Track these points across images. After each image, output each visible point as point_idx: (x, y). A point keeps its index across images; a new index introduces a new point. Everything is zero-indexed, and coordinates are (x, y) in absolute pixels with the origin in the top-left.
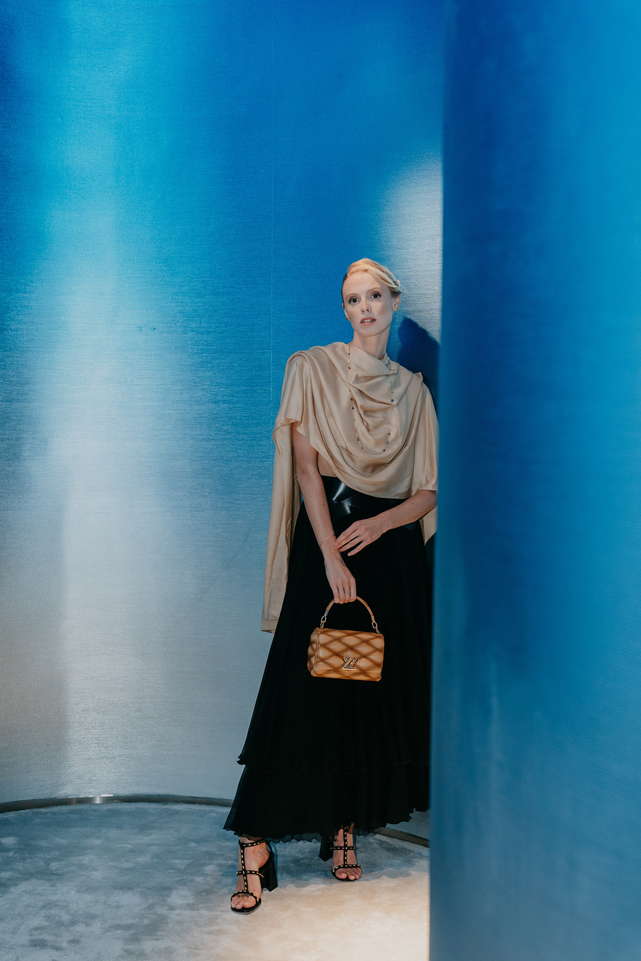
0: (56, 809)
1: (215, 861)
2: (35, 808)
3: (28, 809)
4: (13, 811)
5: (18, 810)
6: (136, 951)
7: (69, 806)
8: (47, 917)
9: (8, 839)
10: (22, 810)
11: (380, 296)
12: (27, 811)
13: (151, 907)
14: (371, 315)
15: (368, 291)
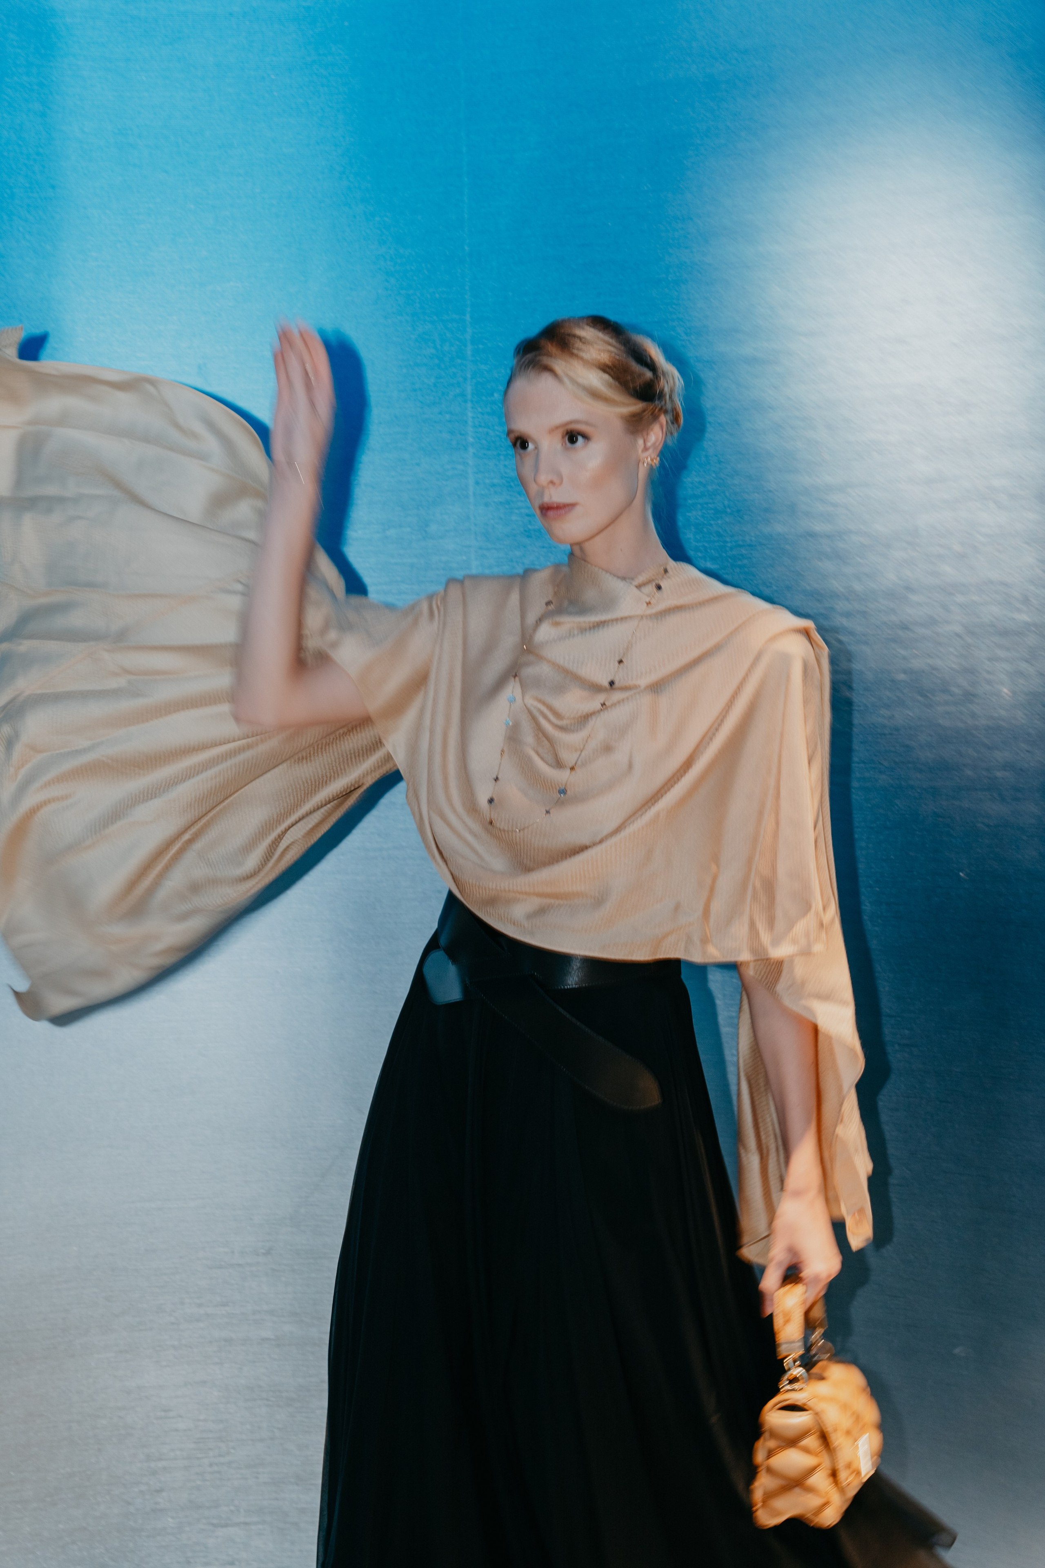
14: (555, 496)
15: (552, 430)
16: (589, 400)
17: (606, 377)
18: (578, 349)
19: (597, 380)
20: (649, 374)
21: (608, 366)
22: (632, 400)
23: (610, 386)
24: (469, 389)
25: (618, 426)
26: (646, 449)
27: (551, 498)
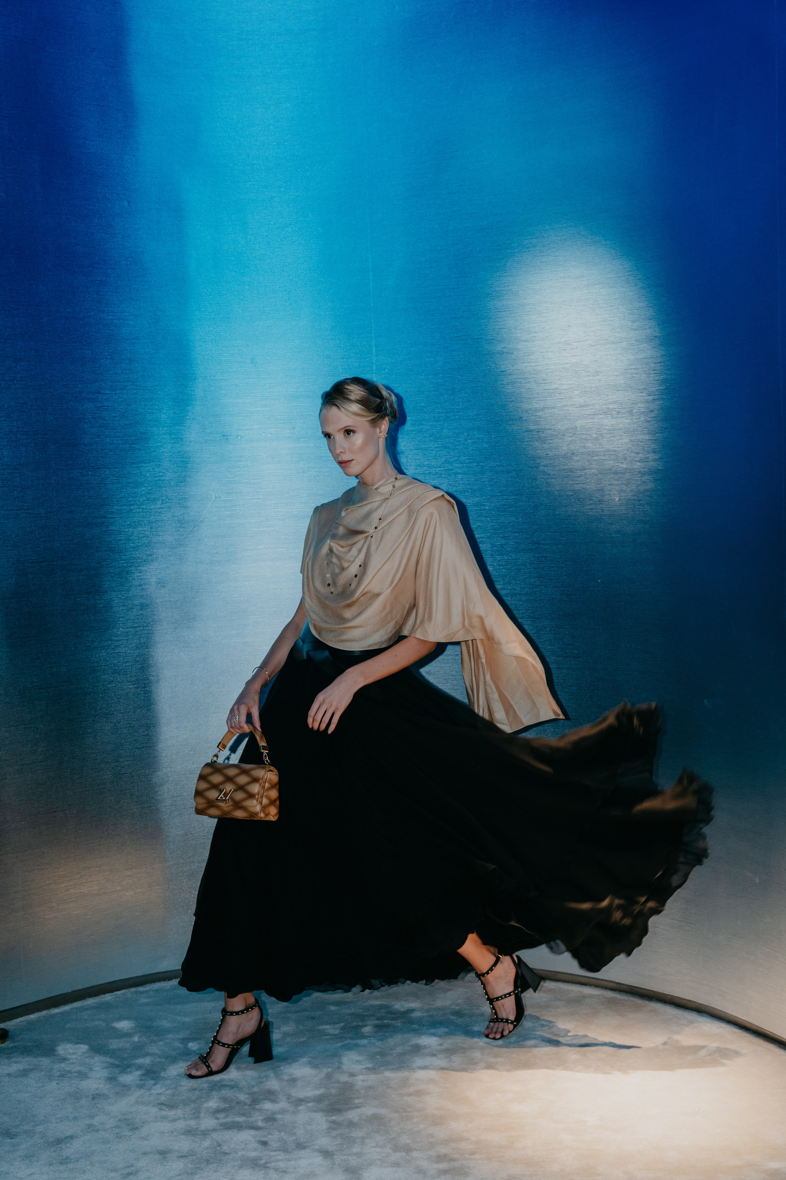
0: (156, 986)
1: (368, 1021)
2: (131, 987)
3: (124, 989)
4: (108, 993)
5: (113, 992)
6: (344, 1121)
7: (169, 982)
8: (225, 1099)
9: (122, 1023)
10: (118, 991)
11: (354, 432)
12: (123, 991)
13: (329, 1076)
14: (345, 457)
15: (339, 431)
16: (353, 417)
17: (360, 406)
18: (347, 395)
19: (355, 407)
20: (379, 400)
21: (359, 401)
22: (372, 414)
23: (361, 409)
24: (374, 368)
25: (367, 425)
26: (381, 432)
27: (342, 458)
